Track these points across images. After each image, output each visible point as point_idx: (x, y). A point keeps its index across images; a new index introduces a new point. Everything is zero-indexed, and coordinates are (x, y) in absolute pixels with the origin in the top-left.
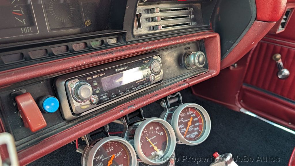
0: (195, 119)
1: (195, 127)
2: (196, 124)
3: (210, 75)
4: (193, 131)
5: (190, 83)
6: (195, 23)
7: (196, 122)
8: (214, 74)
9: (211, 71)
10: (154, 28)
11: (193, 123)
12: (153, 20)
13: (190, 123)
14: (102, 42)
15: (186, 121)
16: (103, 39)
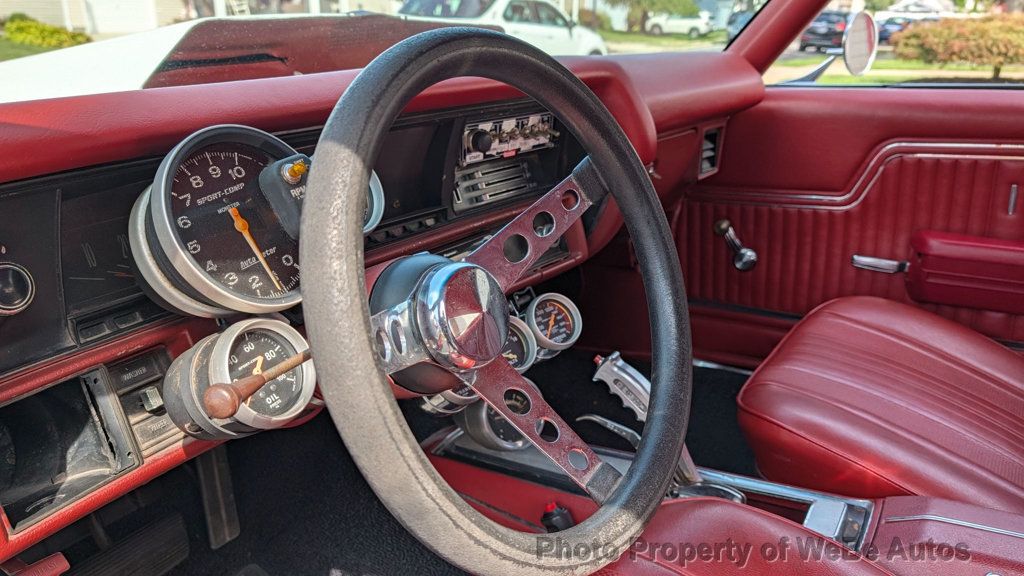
0: (558, 318)
1: (560, 327)
2: (562, 324)
3: (573, 261)
4: (558, 334)
5: (544, 273)
6: (535, 184)
7: (561, 321)
8: (578, 258)
9: (573, 254)
10: (478, 199)
11: (557, 322)
12: (474, 188)
13: (552, 323)
14: (421, 224)
15: (546, 320)
16: (420, 220)
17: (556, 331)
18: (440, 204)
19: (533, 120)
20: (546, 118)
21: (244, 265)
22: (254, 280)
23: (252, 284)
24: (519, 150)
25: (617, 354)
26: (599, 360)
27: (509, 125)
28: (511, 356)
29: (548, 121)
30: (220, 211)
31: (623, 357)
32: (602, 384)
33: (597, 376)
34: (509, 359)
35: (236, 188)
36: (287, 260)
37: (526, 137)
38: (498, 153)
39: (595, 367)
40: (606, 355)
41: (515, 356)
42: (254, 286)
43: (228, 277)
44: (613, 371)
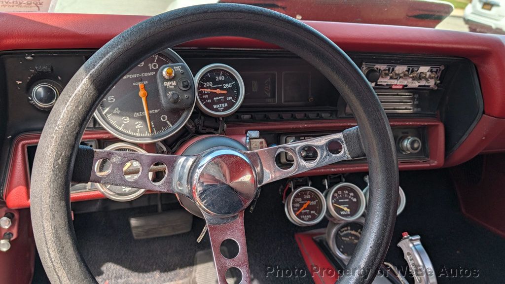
3: (429, 165)
8: (434, 164)
9: (431, 161)
14: (318, 115)
16: (318, 112)
18: (336, 106)
19: (424, 69)
20: (434, 70)
21: (136, 115)
22: (139, 123)
23: (137, 125)
24: (406, 86)
25: (418, 237)
26: (406, 235)
27: (400, 69)
28: (345, 209)
29: (436, 72)
30: (134, 84)
31: (421, 240)
32: (401, 251)
33: (400, 244)
34: (343, 210)
35: (149, 74)
36: (164, 118)
37: (414, 78)
38: (387, 85)
39: (400, 238)
40: (411, 235)
41: (348, 210)
42: (138, 126)
43: (123, 119)
44: (409, 246)
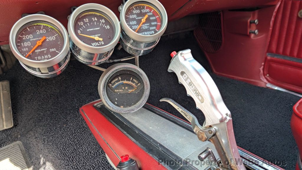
4: (148, 30)
13: (143, 20)
15: (140, 18)
17: (146, 27)
25: (189, 50)
26: (174, 55)
28: (97, 38)
33: (171, 68)
41: (101, 40)
